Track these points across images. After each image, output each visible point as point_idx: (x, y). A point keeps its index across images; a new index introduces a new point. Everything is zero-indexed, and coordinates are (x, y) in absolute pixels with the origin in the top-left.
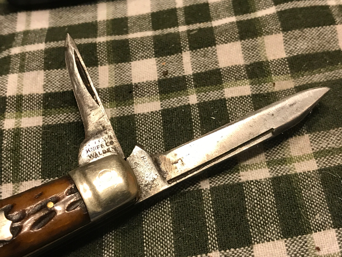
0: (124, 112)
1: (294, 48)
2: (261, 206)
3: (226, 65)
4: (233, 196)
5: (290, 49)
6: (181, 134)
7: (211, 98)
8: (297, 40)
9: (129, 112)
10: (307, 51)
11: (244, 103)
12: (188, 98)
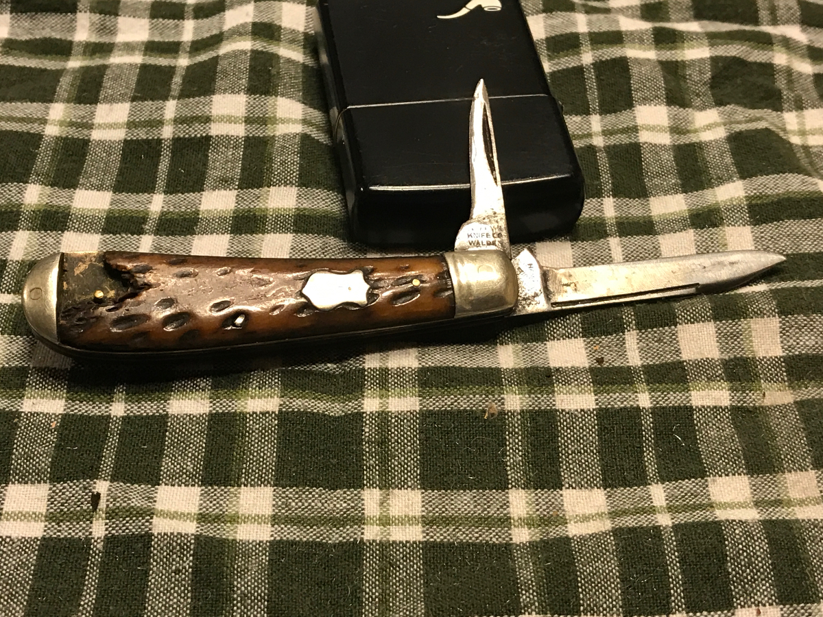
0: (540, 403)
1: (795, 343)
2: (748, 554)
3: (693, 357)
4: (707, 537)
5: (789, 344)
6: (625, 452)
7: (671, 402)
8: (800, 330)
9: (548, 405)
10: (814, 350)
11: (719, 417)
12: (636, 396)
